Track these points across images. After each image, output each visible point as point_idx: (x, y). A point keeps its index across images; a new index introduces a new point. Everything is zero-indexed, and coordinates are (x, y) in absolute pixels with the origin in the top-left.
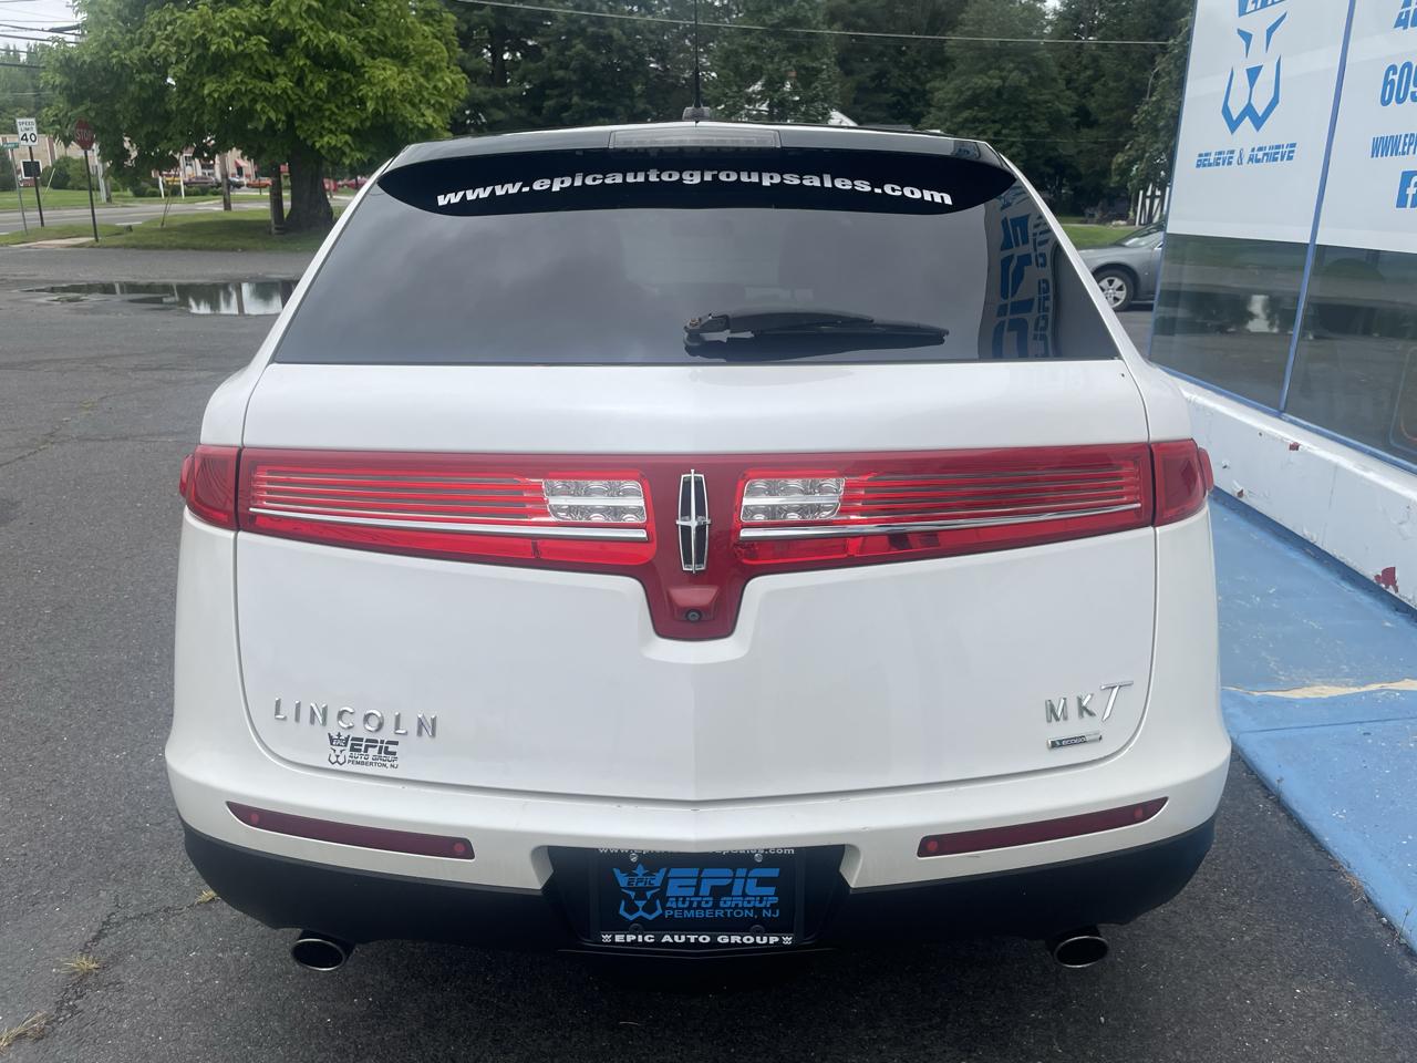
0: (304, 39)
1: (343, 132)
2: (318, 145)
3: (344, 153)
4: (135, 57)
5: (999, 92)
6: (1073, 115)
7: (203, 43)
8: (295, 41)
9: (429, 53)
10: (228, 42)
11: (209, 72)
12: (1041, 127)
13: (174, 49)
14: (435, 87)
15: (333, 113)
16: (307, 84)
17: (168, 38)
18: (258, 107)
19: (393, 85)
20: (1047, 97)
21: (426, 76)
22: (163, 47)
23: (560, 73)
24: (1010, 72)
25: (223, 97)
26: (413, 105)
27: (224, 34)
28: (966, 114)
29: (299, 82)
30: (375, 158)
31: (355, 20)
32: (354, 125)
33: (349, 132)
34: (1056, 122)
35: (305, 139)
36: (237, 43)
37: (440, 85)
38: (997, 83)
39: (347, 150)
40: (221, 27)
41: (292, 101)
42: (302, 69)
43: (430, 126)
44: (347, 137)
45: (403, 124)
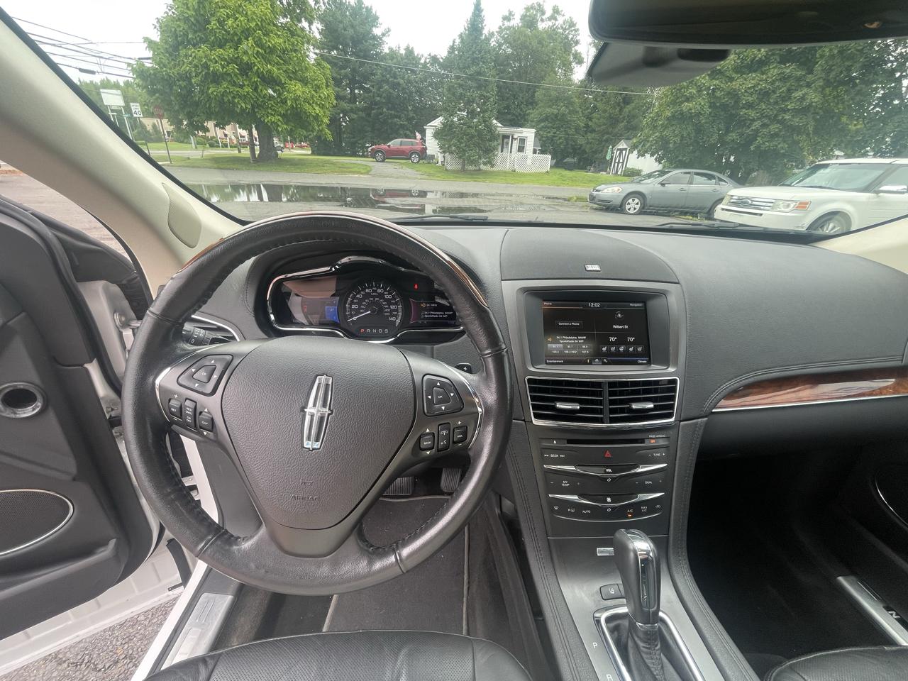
0: (256, 68)
1: (278, 115)
2: (266, 121)
3: (278, 126)
4: (176, 72)
5: (556, 116)
6: (584, 127)
7: (206, 66)
8: (251, 69)
9: (315, 80)
10: (218, 66)
11: (212, 82)
12: (572, 132)
13: (193, 69)
14: (320, 96)
15: (272, 106)
16: (259, 91)
17: (190, 63)
18: (236, 101)
19: (299, 93)
20: (575, 119)
21: (316, 91)
22: (188, 68)
24: (561, 107)
25: (219, 95)
26: (310, 104)
27: (216, 62)
28: (543, 124)
29: (256, 89)
30: (294, 129)
31: (282, 62)
32: (282, 112)
33: (280, 115)
34: (577, 129)
35: (260, 118)
36: (223, 67)
37: (322, 95)
38: (556, 111)
39: (280, 123)
40: (214, 58)
41: (253, 99)
42: (256, 82)
43: (318, 114)
44: (279, 117)
45: (306, 113)
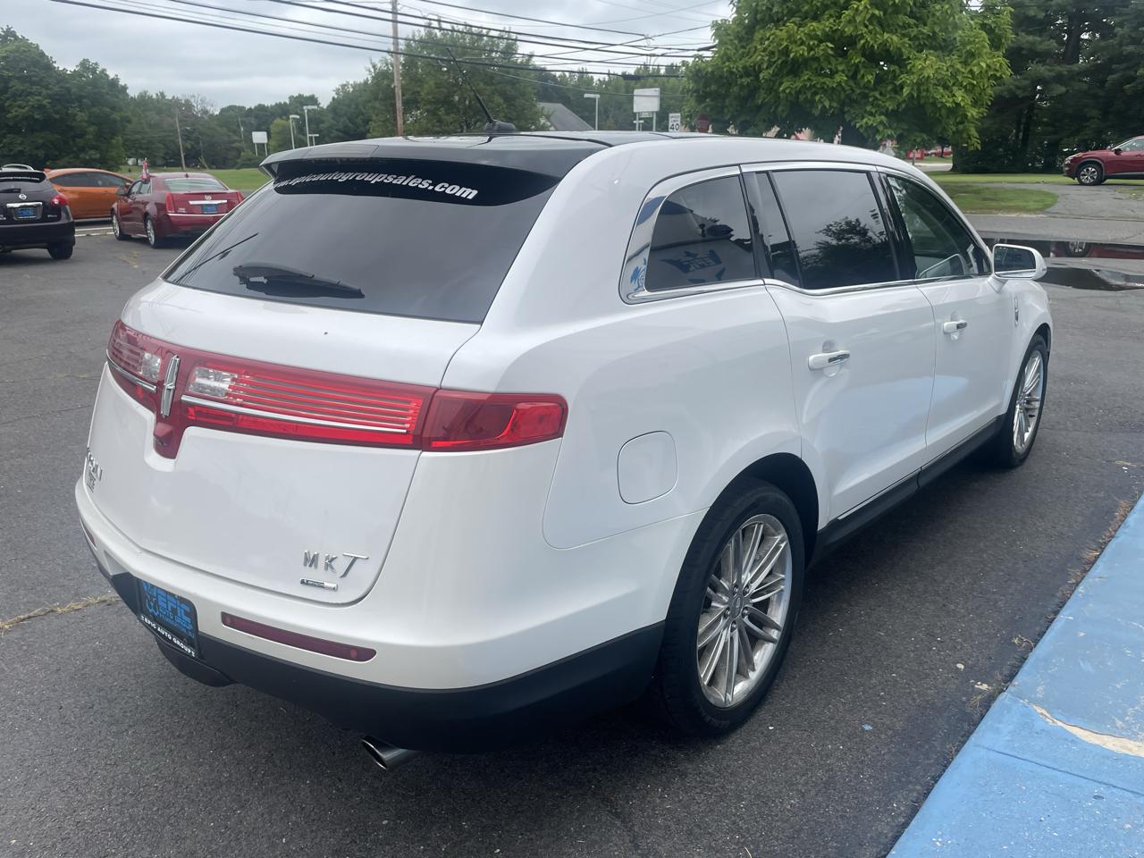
0: (862, 42)
1: (881, 114)
2: (858, 125)
3: (878, 131)
4: (741, 66)
7: (786, 52)
8: (856, 44)
9: (970, 43)
10: (803, 50)
11: (788, 74)
13: (766, 58)
14: (971, 72)
15: (876, 99)
16: (859, 77)
17: (765, 50)
18: (817, 98)
19: (930, 72)
21: (965, 63)
22: (760, 57)
23: (1131, 48)
25: (793, 92)
26: (946, 87)
27: (803, 43)
29: (854, 77)
30: (905, 134)
31: (912, 21)
32: (890, 108)
33: (887, 114)
35: (850, 121)
36: (811, 49)
37: (975, 69)
39: (881, 128)
40: (800, 38)
41: (845, 91)
42: (857, 66)
43: (958, 105)
44: (883, 117)
45: (934, 104)
